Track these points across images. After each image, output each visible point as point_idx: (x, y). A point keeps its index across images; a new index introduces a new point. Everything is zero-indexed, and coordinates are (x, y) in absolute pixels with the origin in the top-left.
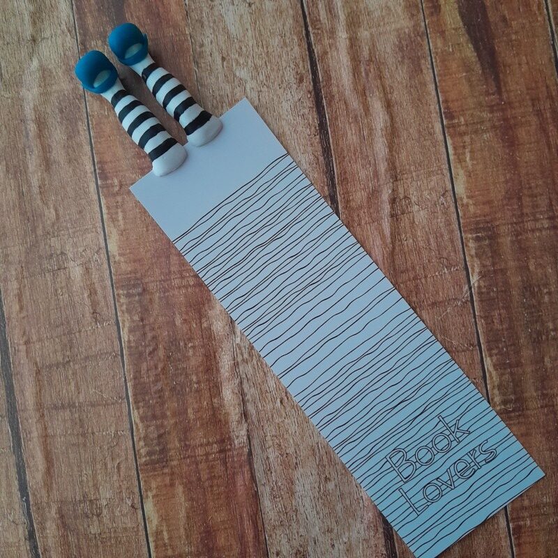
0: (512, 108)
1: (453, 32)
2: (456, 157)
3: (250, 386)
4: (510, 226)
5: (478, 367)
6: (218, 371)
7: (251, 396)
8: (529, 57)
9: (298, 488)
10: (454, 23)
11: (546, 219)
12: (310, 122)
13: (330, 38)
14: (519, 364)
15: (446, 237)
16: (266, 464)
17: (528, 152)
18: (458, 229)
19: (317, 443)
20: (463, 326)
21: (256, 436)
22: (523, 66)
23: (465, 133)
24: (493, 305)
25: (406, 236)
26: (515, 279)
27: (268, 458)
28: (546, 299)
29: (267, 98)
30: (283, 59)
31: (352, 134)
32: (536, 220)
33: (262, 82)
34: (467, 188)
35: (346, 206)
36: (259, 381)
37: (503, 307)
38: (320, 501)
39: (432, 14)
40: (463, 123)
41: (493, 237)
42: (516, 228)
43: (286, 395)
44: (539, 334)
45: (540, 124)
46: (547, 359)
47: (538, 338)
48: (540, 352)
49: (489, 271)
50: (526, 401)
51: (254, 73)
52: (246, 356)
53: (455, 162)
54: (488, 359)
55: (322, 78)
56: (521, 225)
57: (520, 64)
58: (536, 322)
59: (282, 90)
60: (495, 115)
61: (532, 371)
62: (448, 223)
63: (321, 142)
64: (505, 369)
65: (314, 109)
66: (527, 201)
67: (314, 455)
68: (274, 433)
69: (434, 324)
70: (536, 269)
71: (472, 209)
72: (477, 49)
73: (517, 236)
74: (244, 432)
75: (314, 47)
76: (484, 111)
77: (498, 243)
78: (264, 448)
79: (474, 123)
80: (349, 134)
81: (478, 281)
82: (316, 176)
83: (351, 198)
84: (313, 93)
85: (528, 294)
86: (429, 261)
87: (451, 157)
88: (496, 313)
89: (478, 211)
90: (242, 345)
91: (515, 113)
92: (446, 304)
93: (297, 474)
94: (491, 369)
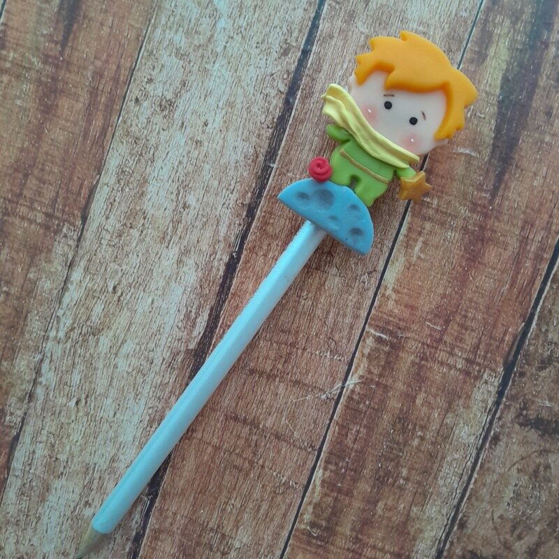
0: (497, 218)
1: (484, 95)
2: (405, 239)
3: (50, 369)
4: (420, 345)
5: (306, 473)
6: (22, 333)
7: (47, 380)
8: (550, 172)
9: (51, 498)
10: (490, 85)
11: (464, 359)
12: (271, 109)
13: (345, 22)
14: (349, 493)
15: (348, 320)
16: (29, 458)
17: (486, 276)
18: (364, 318)
19: (95, 464)
20: (315, 422)
21: (31, 423)
22: (538, 178)
23: (429, 219)
24: (356, 418)
25: (307, 295)
26: (394, 404)
27: (34, 452)
28: (416, 442)
29: (236, 49)
30: (278, 13)
31: (310, 149)
32: (451, 354)
33: (240, 27)
34: (398, 280)
35: (262, 228)
36: (64, 368)
37: (365, 426)
38: (70, 521)
39: (472, 61)
40: (434, 206)
41: (396, 347)
42: (426, 351)
43: (86, 399)
44: (388, 474)
45: (518, 254)
46: (381, 505)
47: (384, 477)
48: (378, 493)
49: (372, 380)
50: (334, 536)
51: (236, 12)
52: (61, 334)
53: (402, 245)
54: (321, 471)
55: (312, 64)
56: (433, 351)
57: (535, 174)
58: (391, 461)
59: (258, 51)
60: (475, 216)
61: (359, 508)
62: (358, 306)
63: (270, 139)
64: (332, 491)
65: (283, 96)
66: (454, 328)
67: (86, 473)
68: (53, 430)
69: (286, 404)
70: (422, 405)
71: (391, 304)
72: (498, 130)
73: (422, 359)
74: (20, 413)
75: (321, 21)
76: (465, 205)
77: (398, 356)
78: (34, 440)
79: (446, 213)
80: (307, 148)
81: (355, 384)
82: (245, 174)
83: (271, 221)
84: (291, 76)
85: (399, 426)
86: (316, 335)
87: (401, 237)
88: (355, 428)
89: (396, 311)
90: (63, 320)
91: (498, 226)
92: (310, 389)
93: (57, 484)
94: (318, 483)
